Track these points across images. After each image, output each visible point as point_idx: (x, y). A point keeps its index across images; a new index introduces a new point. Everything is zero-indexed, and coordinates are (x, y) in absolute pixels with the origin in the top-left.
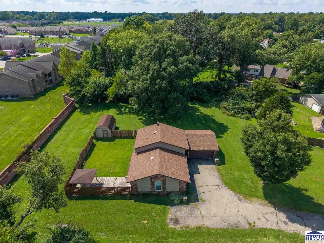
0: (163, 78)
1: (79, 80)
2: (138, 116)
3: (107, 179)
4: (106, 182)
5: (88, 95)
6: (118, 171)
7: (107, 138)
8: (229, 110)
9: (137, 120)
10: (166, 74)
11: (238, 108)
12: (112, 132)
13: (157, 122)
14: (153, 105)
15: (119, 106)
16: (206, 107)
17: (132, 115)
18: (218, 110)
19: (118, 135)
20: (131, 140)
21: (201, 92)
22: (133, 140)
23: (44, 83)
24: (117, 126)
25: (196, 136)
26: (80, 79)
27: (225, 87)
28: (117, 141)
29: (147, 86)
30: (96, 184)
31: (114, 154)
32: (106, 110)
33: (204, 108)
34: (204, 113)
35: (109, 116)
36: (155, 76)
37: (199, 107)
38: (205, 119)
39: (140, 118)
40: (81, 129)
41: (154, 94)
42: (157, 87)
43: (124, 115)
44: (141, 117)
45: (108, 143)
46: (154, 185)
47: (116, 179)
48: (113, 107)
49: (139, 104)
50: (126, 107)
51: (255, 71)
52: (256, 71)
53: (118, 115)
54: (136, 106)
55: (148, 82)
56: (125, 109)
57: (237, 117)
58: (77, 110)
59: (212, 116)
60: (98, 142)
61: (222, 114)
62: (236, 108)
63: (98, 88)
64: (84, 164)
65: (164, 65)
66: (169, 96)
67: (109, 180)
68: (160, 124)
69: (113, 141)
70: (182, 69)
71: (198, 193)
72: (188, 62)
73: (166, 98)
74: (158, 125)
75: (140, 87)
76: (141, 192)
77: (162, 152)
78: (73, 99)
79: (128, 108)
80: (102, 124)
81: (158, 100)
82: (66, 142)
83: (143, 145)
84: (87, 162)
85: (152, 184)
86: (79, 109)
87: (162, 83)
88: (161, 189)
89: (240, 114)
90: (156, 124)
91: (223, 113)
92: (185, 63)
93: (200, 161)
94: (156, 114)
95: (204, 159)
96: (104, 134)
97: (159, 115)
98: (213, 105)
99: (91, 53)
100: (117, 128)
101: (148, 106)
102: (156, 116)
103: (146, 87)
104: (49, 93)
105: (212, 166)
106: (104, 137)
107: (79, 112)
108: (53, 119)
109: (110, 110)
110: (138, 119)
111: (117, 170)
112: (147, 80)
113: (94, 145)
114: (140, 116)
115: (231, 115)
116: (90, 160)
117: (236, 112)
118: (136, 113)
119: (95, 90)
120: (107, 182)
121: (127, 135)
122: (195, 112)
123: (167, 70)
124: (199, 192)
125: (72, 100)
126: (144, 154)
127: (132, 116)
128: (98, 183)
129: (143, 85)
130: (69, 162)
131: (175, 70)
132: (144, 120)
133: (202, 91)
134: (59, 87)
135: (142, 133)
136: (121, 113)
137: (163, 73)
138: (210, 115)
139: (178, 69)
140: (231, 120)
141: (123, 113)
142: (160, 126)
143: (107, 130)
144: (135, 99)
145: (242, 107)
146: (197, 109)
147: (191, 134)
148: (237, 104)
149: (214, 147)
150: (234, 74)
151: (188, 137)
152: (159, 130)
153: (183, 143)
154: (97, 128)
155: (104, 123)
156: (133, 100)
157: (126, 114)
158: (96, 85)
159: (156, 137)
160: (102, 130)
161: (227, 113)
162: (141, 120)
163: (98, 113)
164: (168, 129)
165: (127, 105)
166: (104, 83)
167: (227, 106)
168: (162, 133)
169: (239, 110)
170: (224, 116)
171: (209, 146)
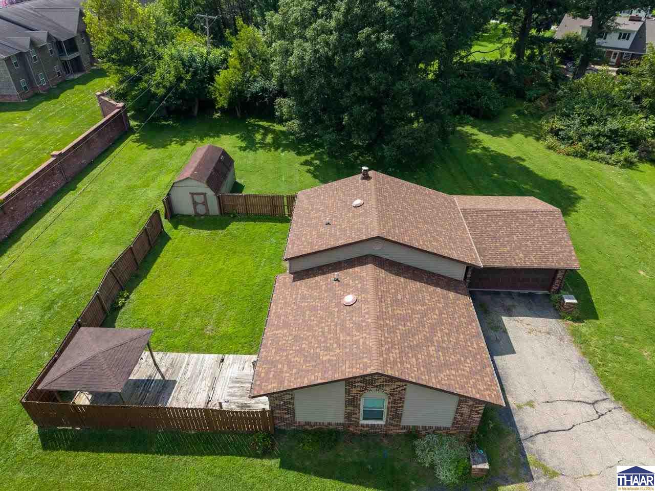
1: (132, 48)
2: (299, 154)
3: (192, 362)
4: (185, 373)
5: (157, 91)
6: (230, 330)
7: (205, 215)
8: (570, 138)
9: (297, 165)
10: (393, 8)
11: (597, 133)
12: (219, 198)
13: (364, 168)
15: (247, 126)
16: (496, 134)
17: (283, 151)
19: (240, 209)
20: (279, 225)
21: (480, 88)
22: (284, 225)
23: (57, 68)
24: (238, 180)
25: (496, 216)
26: (137, 45)
28: (234, 227)
29: (330, 54)
30: (149, 381)
31: (221, 270)
32: (211, 137)
34: (494, 148)
35: (212, 149)
36: (356, 18)
37: (475, 131)
39: (307, 161)
40: (132, 189)
42: (359, 53)
43: (260, 151)
44: (308, 157)
45: (205, 233)
46: (357, 406)
47: (222, 360)
48: (230, 131)
49: (303, 117)
50: (267, 131)
51: (619, 38)
52: (624, 38)
53: (244, 150)
54: (294, 124)
55: (333, 38)
56: (265, 135)
57: (594, 159)
58: (132, 137)
59: (519, 158)
60: (176, 228)
61: (548, 152)
62: (593, 134)
63: (187, 72)
64: (124, 304)
67: (196, 363)
68: (371, 173)
69: (223, 226)
71: (522, 435)
73: (386, 93)
74: (366, 177)
75: (307, 58)
76: (308, 424)
77: (383, 273)
78: (121, 104)
79: (274, 132)
80: (187, 174)
81: (360, 100)
82: (81, 225)
83: (316, 248)
84: (132, 296)
85: (352, 402)
86: (136, 135)
87: (378, 40)
88: (381, 419)
89: (603, 150)
90: (360, 176)
91: (549, 148)
93: (508, 302)
95: (519, 294)
96: (195, 204)
100: (237, 188)
103: (327, 57)
104: (68, 92)
105: (553, 324)
106: (197, 214)
107: (137, 141)
108: (53, 156)
109: (223, 137)
110: (302, 164)
111: (227, 328)
112: (329, 32)
113: (164, 238)
114: (304, 154)
115: (576, 155)
116: (144, 287)
117: (591, 145)
118: (297, 145)
119: (179, 79)
120: (189, 374)
121: (267, 211)
122: (468, 146)
124: (526, 429)
125: (118, 108)
126: (319, 280)
127: (283, 154)
128: (158, 377)
129: (316, 51)
130: (76, 292)
132: (317, 168)
133: (483, 86)
134: (97, 80)
135: (313, 205)
136: (251, 145)
137: (383, 4)
140: (577, 169)
141: (259, 145)
142: (372, 180)
143: (204, 192)
144: (291, 103)
145: (611, 130)
146: (470, 138)
147: (477, 211)
148: (597, 122)
149: (561, 256)
150: (558, 47)
151: (466, 219)
152: (370, 193)
153: (457, 240)
154: (174, 183)
155: (195, 171)
156: (284, 105)
157: (265, 149)
158: (183, 64)
159: (361, 219)
160: (190, 193)
161: (561, 147)
162: (308, 167)
163: (187, 144)
164: (401, 193)
165: (270, 125)
166: (207, 59)
167: (561, 127)
168: (383, 205)
169: (602, 139)
170: (553, 156)
171: (544, 254)
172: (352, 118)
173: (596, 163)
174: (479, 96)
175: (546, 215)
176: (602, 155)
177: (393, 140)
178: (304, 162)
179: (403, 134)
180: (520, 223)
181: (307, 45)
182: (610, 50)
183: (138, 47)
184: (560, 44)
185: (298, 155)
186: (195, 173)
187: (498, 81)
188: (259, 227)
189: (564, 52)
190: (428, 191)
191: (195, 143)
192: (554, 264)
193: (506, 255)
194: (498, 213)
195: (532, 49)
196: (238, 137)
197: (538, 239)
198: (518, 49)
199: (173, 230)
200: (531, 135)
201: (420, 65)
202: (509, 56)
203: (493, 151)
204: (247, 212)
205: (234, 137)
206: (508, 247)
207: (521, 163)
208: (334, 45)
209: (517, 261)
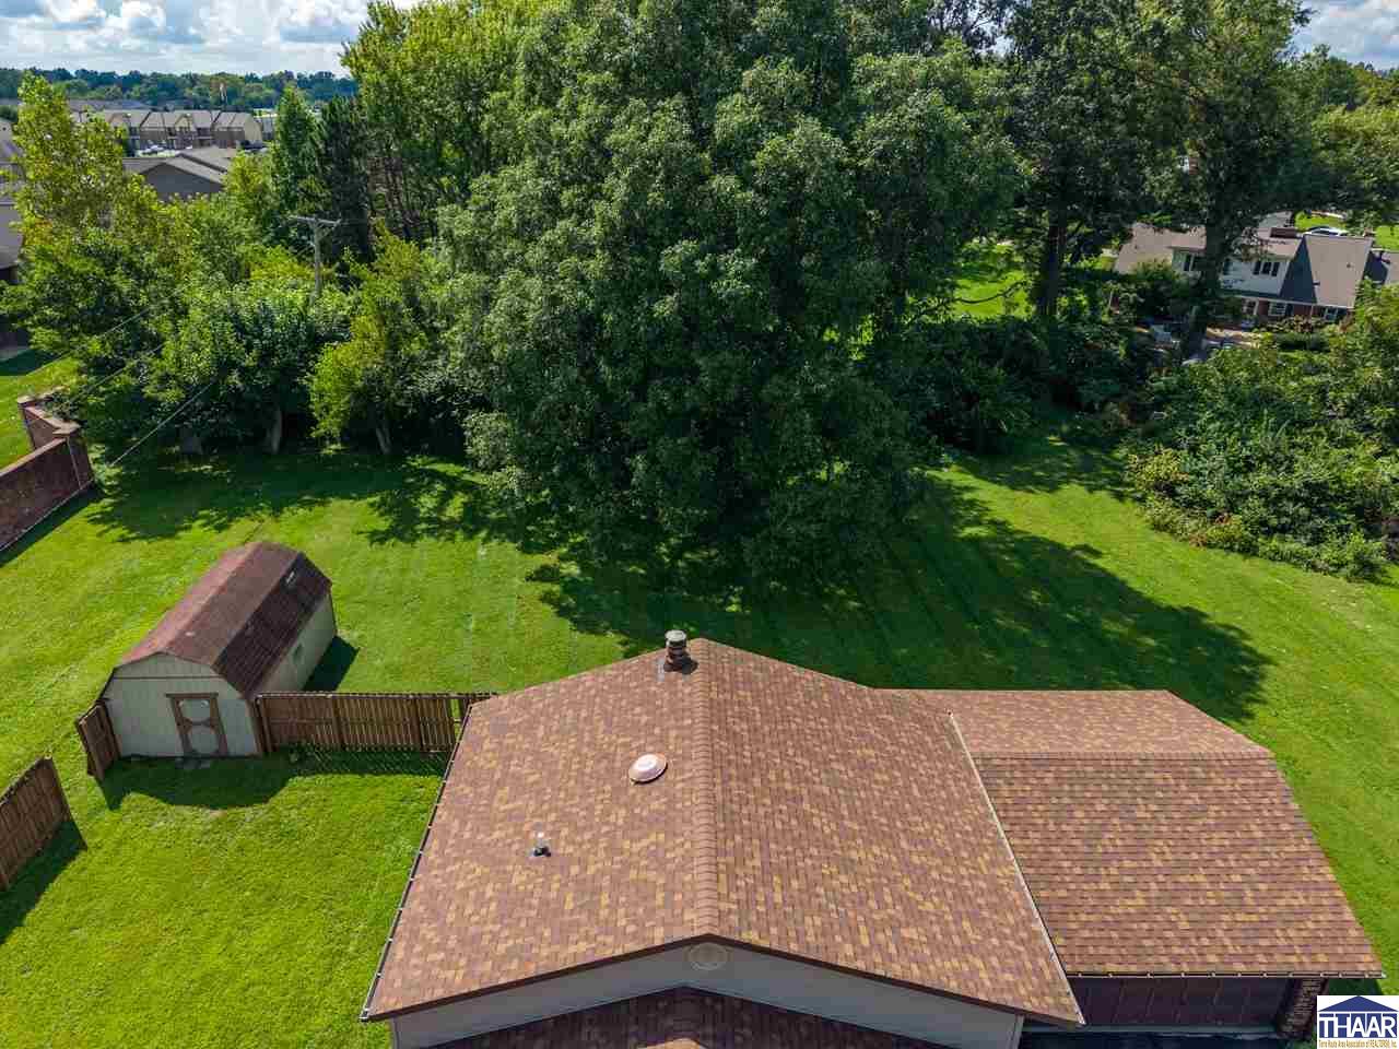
0: (722, 232)
1: (108, 289)
2: (527, 549)
5: (161, 396)
7: (216, 757)
8: (1207, 504)
9: (517, 583)
10: (751, 193)
11: (1275, 492)
12: (255, 708)
13: (674, 633)
14: (639, 463)
15: (405, 474)
16: (1015, 483)
17: (486, 541)
18: (1112, 503)
19: (324, 734)
21: (973, 384)
24: (344, 633)
25: (1084, 778)
26: (123, 284)
27: (1109, 358)
29: (590, 306)
32: (303, 504)
33: (1004, 489)
34: (1018, 522)
36: (653, 216)
37: (970, 480)
38: (1038, 578)
39: (545, 568)
41: (649, 373)
42: (665, 307)
43: (427, 541)
44: (549, 559)
45: (200, 821)
48: (357, 488)
49: (529, 461)
50: (453, 485)
51: (1256, 272)
52: (1266, 271)
53: (382, 540)
54: (511, 477)
55: (596, 266)
56: (445, 498)
57: (1277, 556)
58: (94, 508)
59: (1086, 549)
60: (114, 804)
61: (1156, 537)
62: (1263, 494)
63: (248, 348)
65: (732, 115)
66: (770, 390)
68: (696, 648)
70: (883, 156)
72: (934, 96)
73: (745, 405)
74: (681, 666)
75: (530, 315)
78: (68, 427)
79: (469, 488)
80: (164, 638)
81: (675, 423)
83: (486, 974)
86: (107, 501)
87: (715, 272)
89: (1297, 535)
90: (660, 657)
91: (1158, 527)
92: (916, 105)
94: (667, 535)
96: (183, 724)
97: (689, 545)
98: (1063, 469)
99: (279, 164)
101: (603, 469)
102: (663, 549)
106: (191, 756)
107: (103, 518)
109: (335, 503)
110: (529, 578)
112: (587, 252)
114: (542, 549)
115: (1229, 544)
117: (1263, 523)
118: (521, 528)
119: (225, 365)
121: (403, 739)
122: (954, 519)
123: (761, 159)
125: (62, 434)
127: (482, 552)
129: (554, 300)
131: (823, 156)
132: (571, 586)
133: (979, 376)
135: (507, 761)
136: (403, 527)
137: (723, 183)
138: (1069, 543)
139: (853, 150)
140: (1243, 582)
141: (424, 526)
142: (697, 676)
143: (209, 690)
144: (502, 426)
145: (1307, 485)
146: (957, 497)
147: (1024, 762)
148: (1268, 463)
149: (1311, 925)
150: (1128, 291)
151: (993, 792)
152: (690, 726)
153: (981, 901)
154: (115, 670)
155: (188, 628)
156: (485, 430)
157: (438, 538)
158: (240, 328)
159: (653, 838)
160: (168, 695)
161: (1187, 525)
162: (547, 586)
163: (234, 526)
164: (786, 718)
165: (464, 472)
166: (302, 316)
167: (1181, 477)
168: (730, 777)
169: (1290, 508)
170: (1172, 547)
171: (1254, 918)
172: (658, 468)
173: (1282, 567)
174: (971, 398)
175: (1233, 772)
176: (1295, 546)
177: (766, 523)
178: (536, 572)
179: (791, 508)
180: (1162, 804)
181: (534, 284)
182: (1241, 296)
183: (125, 289)
184: (1129, 283)
185: (524, 552)
186: (189, 634)
187: (1009, 366)
188: (372, 793)
189: (1142, 300)
190: (873, 698)
191: (256, 524)
192: (1293, 959)
193: (1135, 926)
194: (1090, 769)
195: (1071, 295)
196: (372, 505)
197: (1225, 860)
198: (1042, 295)
199: (107, 810)
200: (1101, 488)
201: (827, 332)
202: (1024, 311)
203: (1018, 532)
204: (342, 741)
205: (363, 503)
206: (1138, 893)
207: (1093, 561)
208: (600, 283)
209: (1176, 950)
